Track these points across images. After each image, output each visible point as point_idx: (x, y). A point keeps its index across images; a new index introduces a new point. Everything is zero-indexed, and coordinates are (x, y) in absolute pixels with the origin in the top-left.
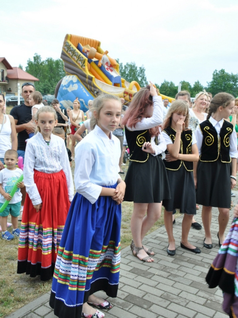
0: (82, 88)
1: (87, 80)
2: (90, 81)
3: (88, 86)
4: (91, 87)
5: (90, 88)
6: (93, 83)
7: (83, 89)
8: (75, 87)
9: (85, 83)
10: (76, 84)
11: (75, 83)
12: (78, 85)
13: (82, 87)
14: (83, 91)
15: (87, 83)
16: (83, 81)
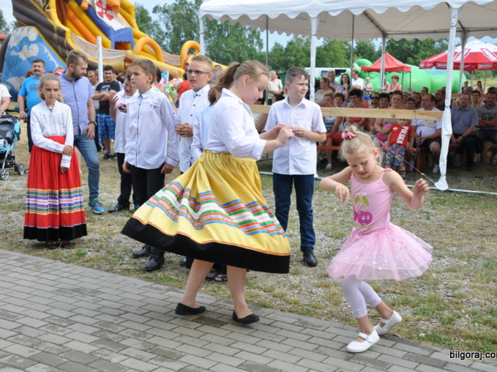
0: (47, 53)
1: (55, 36)
2: (61, 38)
3: (59, 48)
4: (64, 50)
5: (62, 53)
6: (67, 42)
7: (49, 55)
8: (34, 51)
9: (53, 43)
10: (35, 44)
11: (34, 42)
12: (40, 47)
13: (46, 50)
14: (49, 57)
15: (55, 42)
16: (49, 39)
